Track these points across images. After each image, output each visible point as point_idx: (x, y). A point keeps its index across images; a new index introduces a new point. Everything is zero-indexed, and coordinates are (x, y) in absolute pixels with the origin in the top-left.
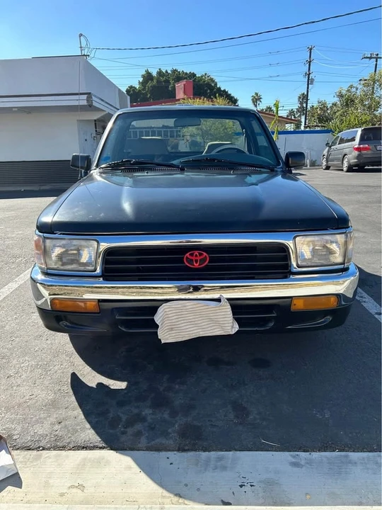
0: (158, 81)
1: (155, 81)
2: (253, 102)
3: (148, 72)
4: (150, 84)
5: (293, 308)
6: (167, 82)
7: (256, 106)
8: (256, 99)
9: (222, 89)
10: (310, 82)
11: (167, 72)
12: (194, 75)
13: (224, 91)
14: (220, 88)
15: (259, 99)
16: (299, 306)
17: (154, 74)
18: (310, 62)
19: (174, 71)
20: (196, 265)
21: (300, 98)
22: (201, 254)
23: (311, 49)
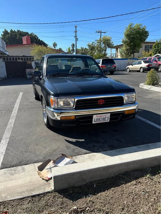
0: (11, 35)
1: (10, 35)
2: (54, 46)
3: (5, 30)
4: (7, 36)
5: (125, 114)
6: (16, 35)
7: (55, 48)
8: (55, 45)
9: (41, 40)
10: (77, 40)
11: (15, 31)
12: (28, 33)
13: (42, 41)
14: (40, 40)
15: (56, 45)
16: (126, 113)
17: (9, 31)
18: (76, 32)
19: (19, 31)
20: (101, 103)
21: (72, 45)
22: (102, 100)
23: (76, 27)
